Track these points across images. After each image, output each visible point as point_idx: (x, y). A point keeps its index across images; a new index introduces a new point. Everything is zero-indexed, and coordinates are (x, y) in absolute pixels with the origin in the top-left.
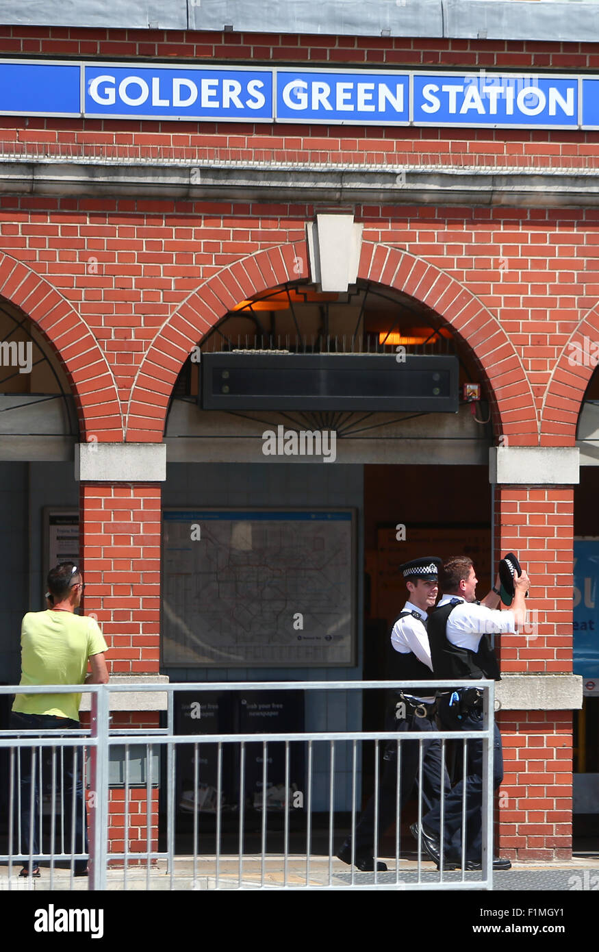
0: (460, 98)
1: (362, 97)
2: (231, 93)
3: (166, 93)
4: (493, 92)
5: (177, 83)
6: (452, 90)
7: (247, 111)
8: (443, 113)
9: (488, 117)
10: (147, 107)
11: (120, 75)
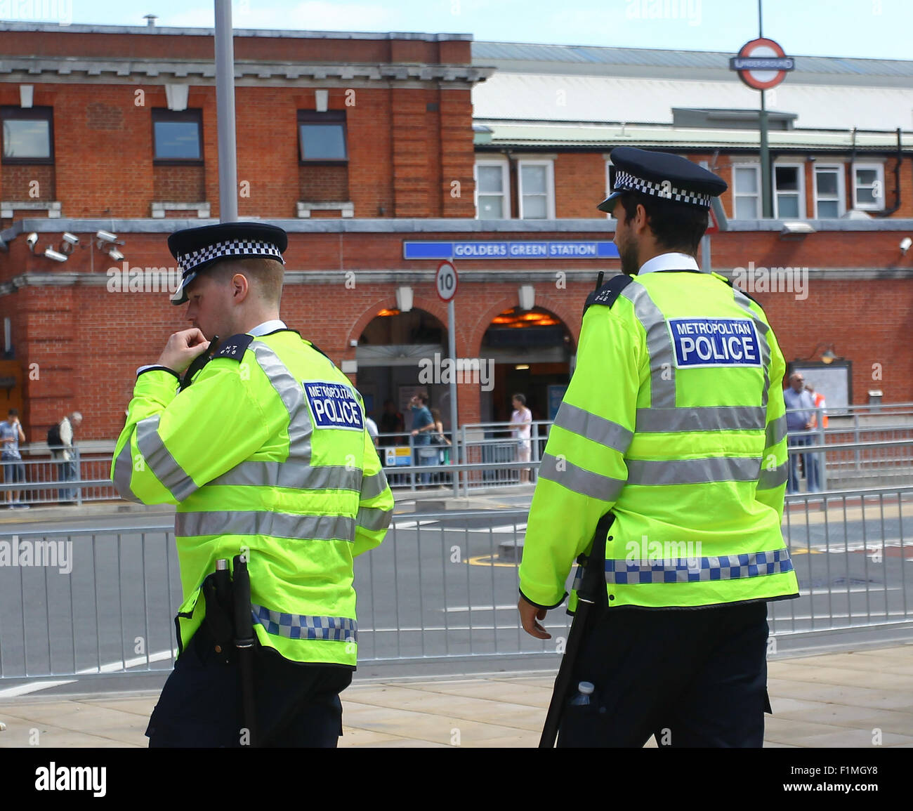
0: (562, 249)
1: (534, 250)
2: (496, 249)
3: (477, 250)
4: (571, 247)
5: (481, 247)
6: (560, 247)
7: (501, 255)
8: (557, 254)
9: (570, 255)
10: (472, 255)
11: (464, 245)
